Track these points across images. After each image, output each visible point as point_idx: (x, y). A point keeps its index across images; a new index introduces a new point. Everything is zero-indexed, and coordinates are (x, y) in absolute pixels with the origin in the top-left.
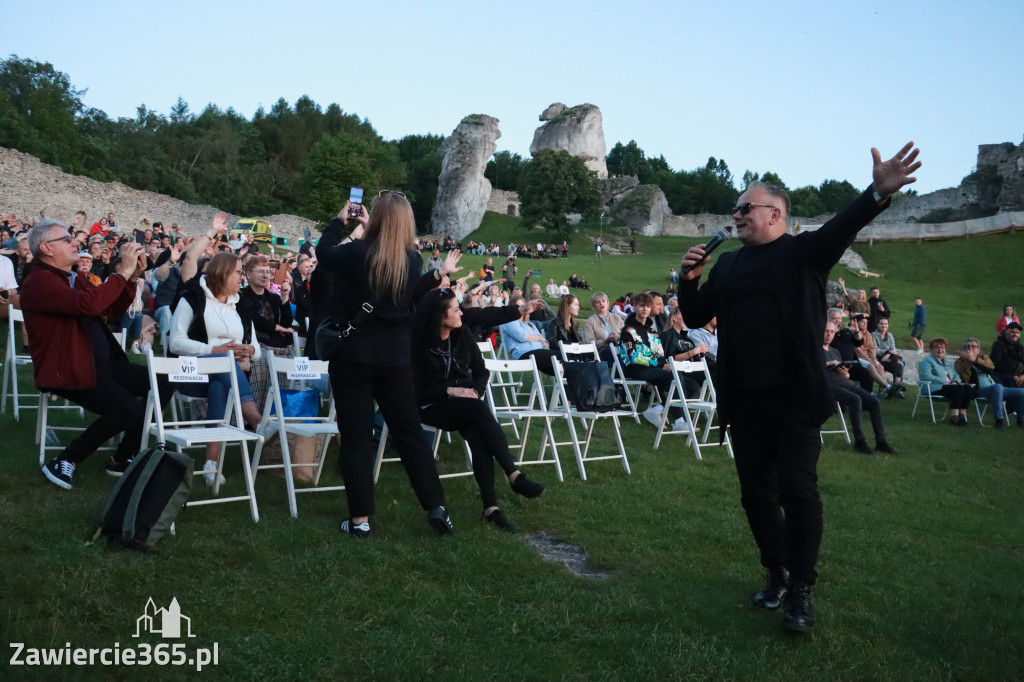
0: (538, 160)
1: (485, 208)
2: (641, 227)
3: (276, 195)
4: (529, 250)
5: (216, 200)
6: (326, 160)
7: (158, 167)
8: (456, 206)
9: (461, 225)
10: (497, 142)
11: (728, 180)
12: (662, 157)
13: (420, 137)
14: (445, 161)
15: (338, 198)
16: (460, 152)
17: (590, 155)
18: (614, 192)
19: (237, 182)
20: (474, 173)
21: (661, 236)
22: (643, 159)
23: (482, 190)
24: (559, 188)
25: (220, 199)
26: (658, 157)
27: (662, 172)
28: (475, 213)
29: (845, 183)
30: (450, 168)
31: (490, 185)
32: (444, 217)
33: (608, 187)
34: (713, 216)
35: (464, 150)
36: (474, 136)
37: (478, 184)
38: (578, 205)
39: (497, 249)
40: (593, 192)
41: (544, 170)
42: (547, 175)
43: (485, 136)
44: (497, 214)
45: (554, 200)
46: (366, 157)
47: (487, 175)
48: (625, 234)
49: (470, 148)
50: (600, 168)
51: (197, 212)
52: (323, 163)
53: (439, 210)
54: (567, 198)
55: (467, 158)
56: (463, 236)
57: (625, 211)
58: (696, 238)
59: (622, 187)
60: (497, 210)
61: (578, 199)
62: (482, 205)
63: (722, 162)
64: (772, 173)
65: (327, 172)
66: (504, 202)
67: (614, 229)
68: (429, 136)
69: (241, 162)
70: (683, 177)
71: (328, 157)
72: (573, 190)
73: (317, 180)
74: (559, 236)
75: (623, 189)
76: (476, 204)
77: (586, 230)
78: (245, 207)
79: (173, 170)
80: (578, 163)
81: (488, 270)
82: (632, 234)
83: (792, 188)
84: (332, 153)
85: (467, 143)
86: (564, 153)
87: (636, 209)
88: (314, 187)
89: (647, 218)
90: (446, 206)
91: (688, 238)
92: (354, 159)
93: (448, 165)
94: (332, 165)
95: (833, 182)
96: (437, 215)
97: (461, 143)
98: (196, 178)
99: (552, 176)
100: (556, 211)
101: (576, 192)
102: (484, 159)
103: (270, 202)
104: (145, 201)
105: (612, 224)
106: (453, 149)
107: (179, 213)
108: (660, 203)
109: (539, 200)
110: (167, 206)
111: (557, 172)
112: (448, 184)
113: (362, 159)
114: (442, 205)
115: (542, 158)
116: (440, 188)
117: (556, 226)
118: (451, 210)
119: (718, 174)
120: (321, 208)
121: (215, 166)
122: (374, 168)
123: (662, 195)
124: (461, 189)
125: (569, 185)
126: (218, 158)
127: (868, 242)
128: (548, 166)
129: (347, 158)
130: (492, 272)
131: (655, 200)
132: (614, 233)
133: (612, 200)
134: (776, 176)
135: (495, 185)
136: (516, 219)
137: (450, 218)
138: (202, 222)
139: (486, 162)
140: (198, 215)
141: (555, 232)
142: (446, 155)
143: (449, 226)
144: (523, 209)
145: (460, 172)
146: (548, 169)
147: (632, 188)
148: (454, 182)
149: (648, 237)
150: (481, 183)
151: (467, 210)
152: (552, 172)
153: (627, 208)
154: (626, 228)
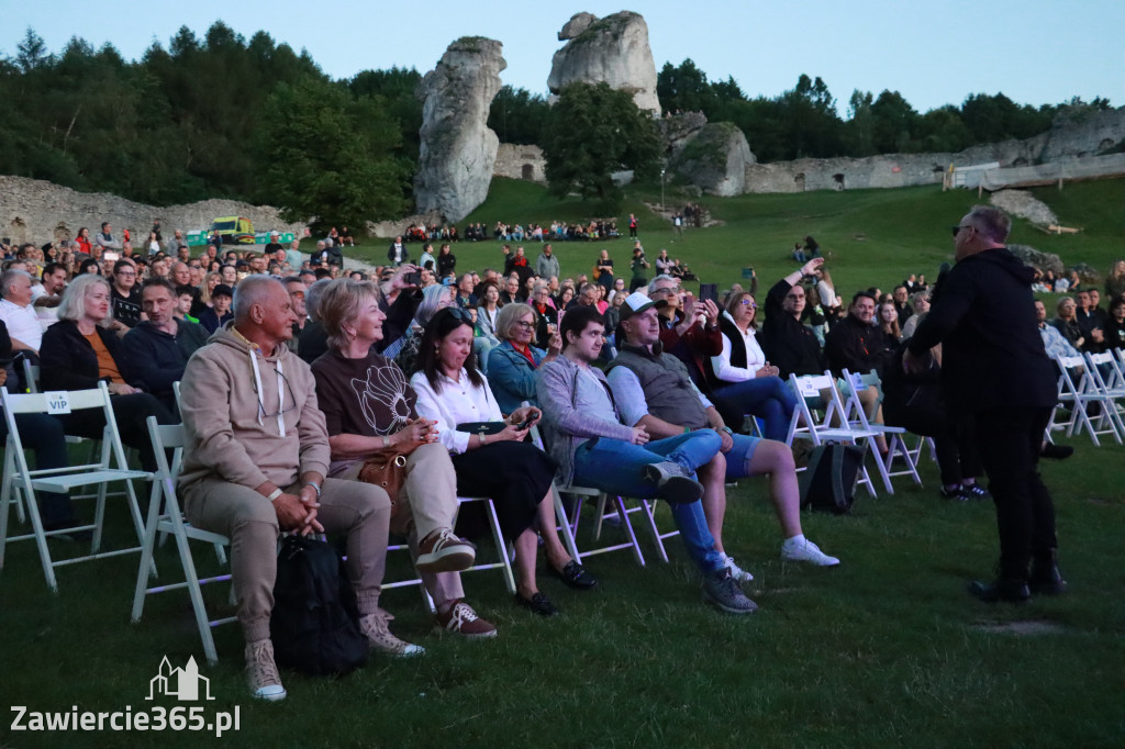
0: (569, 99)
1: (492, 172)
2: (716, 185)
3: (196, 173)
4: (585, 230)
6: (288, 120)
8: (452, 171)
9: (460, 197)
10: (502, 75)
11: (829, 106)
12: (732, 80)
13: (380, 73)
14: (429, 107)
15: (311, 175)
16: (450, 93)
17: (635, 85)
18: (673, 137)
19: (137, 156)
20: (472, 123)
21: (744, 195)
22: (706, 84)
23: (486, 146)
24: (602, 138)
25: (117, 182)
26: (726, 80)
27: (734, 101)
28: (479, 179)
29: (1000, 97)
30: (438, 117)
31: (496, 138)
32: (434, 188)
33: (664, 131)
34: (815, 162)
35: (455, 91)
36: (468, 68)
37: (479, 137)
38: (629, 159)
39: (539, 232)
40: (647, 140)
41: (578, 113)
42: (582, 121)
43: (484, 68)
44: (508, 179)
45: (595, 156)
46: (346, 113)
47: (490, 124)
48: (693, 196)
49: (465, 86)
50: (649, 101)
51: (92, 203)
52: (285, 125)
53: (426, 178)
54: (612, 152)
55: (462, 102)
56: (464, 214)
57: (690, 162)
58: (792, 194)
59: (683, 128)
60: (507, 174)
61: (629, 149)
62: (487, 168)
63: (819, 81)
64: (892, 91)
65: (292, 138)
66: (516, 162)
67: (678, 190)
68: (395, 71)
69: (141, 126)
70: (762, 106)
71: (292, 116)
72: (620, 137)
73: (279, 151)
74: (605, 203)
75: (685, 132)
76: (478, 166)
77: (637, 193)
78: (153, 191)
79: (41, 142)
80: (624, 97)
81: (601, 267)
82: (704, 194)
83: (922, 111)
84: (296, 109)
85: (459, 79)
86: (604, 86)
87: (706, 158)
88: (273, 159)
89: (721, 169)
90: (436, 172)
91: (782, 195)
92: (327, 117)
93: (432, 114)
94: (299, 127)
95: (982, 100)
96: (423, 185)
97: (451, 79)
98: (75, 151)
99: (590, 122)
100: (599, 170)
101: (625, 141)
102: (483, 107)
103: (188, 182)
104: (15, 191)
105: (675, 183)
106: (439, 90)
107: (66, 206)
108: (739, 148)
109: (575, 157)
110: (49, 197)
111: (596, 115)
112: (436, 141)
113: (338, 117)
114: (431, 171)
115: (574, 96)
116: (423, 146)
117: (600, 193)
118: (444, 178)
119: (814, 99)
120: (286, 189)
121: (103, 133)
122: (355, 129)
123: (741, 136)
124: (456, 147)
125: (614, 133)
126: (105, 120)
127: (1056, 183)
128: (583, 107)
129: (318, 115)
130: (608, 268)
131: (733, 145)
132: (679, 195)
133: (670, 149)
134: (897, 95)
135: (502, 141)
136: (538, 184)
137: (443, 189)
138: (100, 217)
139: (488, 105)
140: (95, 208)
141: (598, 199)
142: (430, 99)
143: (442, 201)
144: (549, 170)
145: (452, 122)
146: (583, 112)
147: (698, 128)
148: (444, 138)
149: (725, 197)
150: (483, 136)
151: (466, 177)
152: (589, 116)
153: (693, 158)
154: (694, 186)
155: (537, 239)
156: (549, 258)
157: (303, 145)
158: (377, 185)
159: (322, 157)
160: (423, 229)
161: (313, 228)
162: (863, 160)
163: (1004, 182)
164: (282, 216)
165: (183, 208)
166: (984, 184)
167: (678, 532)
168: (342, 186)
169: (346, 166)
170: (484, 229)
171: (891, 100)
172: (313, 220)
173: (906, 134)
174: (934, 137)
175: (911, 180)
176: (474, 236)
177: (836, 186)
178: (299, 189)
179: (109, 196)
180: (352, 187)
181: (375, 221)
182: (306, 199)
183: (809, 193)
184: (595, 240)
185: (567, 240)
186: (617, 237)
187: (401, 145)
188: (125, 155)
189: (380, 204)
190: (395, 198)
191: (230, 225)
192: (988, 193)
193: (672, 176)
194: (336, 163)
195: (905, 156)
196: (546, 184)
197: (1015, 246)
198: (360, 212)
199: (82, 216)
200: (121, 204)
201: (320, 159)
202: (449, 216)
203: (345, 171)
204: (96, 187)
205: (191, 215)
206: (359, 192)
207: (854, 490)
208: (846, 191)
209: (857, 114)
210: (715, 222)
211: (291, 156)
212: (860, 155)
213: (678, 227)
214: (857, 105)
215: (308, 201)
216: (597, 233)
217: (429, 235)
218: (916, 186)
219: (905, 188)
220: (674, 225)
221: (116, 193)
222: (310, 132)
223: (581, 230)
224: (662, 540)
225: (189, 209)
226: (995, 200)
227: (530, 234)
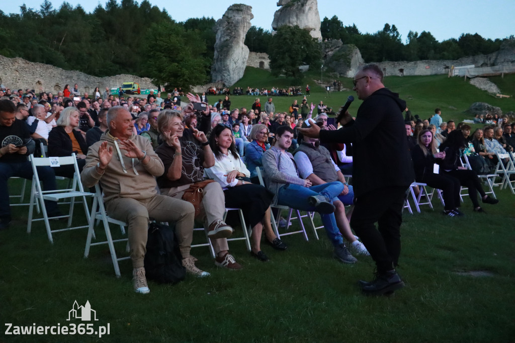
0: (281, 32)
1: (246, 64)
2: (345, 72)
3: (117, 63)
4: (286, 91)
5: (79, 67)
6: (156, 40)
7: (41, 47)
8: (228, 64)
9: (232, 76)
10: (251, 21)
11: (398, 38)
12: (354, 25)
13: (198, 19)
14: (219, 35)
15: (166, 64)
16: (228, 29)
17: (311, 27)
18: (327, 50)
19: (90, 54)
20: (238, 43)
22: (342, 27)
23: (243, 53)
24: (295, 50)
26: (352, 25)
27: (355, 35)
28: (240, 68)
29: (476, 35)
30: (222, 40)
31: (248, 50)
32: (220, 71)
33: (323, 46)
34: (391, 63)
35: (230, 28)
36: (236, 18)
37: (240, 49)
38: (307, 60)
39: (266, 92)
40: (316, 52)
41: (285, 39)
42: (287, 42)
43: (244, 18)
44: (253, 67)
45: (292, 58)
46: (182, 37)
47: (246, 43)
48: (336, 77)
49: (235, 26)
50: (317, 34)
51: (70, 75)
53: (217, 67)
54: (300, 57)
55: (233, 33)
56: (233, 83)
57: (334, 62)
59: (332, 47)
60: (253, 66)
61: (307, 56)
62: (244, 63)
63: (393, 26)
64: (427, 31)
65: (158, 48)
66: (257, 60)
67: (329, 74)
68: (204, 19)
69: (92, 41)
70: (368, 37)
71: (158, 38)
72: (303, 50)
73: (152, 53)
74: (296, 79)
75: (333, 48)
76: (240, 62)
77: (310, 76)
78: (97, 70)
79: (49, 48)
80: (306, 32)
81: (294, 108)
82: (340, 76)
83: (440, 41)
84: (160, 35)
85: (232, 23)
86: (297, 27)
87: (342, 60)
88: (149, 57)
89: (348, 66)
90: (221, 64)
92: (174, 39)
93: (220, 38)
94: (161, 43)
95: (468, 36)
96: (215, 70)
97: (229, 23)
98: (64, 52)
99: (290, 43)
100: (293, 65)
101: (305, 52)
102: (243, 36)
103: (112, 66)
104: (38, 69)
105: (327, 71)
106: (223, 27)
107: (59, 76)
108: (357, 57)
109: (283, 59)
110: (52, 72)
111: (293, 40)
112: (222, 50)
113: (178, 39)
114: (219, 63)
115: (283, 31)
116: (216, 53)
117: (294, 75)
118: (224, 67)
119: (391, 35)
120: (155, 70)
121: (76, 44)
123: (358, 51)
124: (230, 53)
125: (301, 48)
126: (77, 39)
127: (501, 75)
128: (287, 36)
129: (170, 38)
130: (297, 108)
131: (354, 55)
132: (329, 77)
133: (326, 56)
134: (429, 33)
135: (251, 51)
136: (266, 70)
137: (224, 72)
138: (73, 81)
139: (245, 35)
140: (71, 77)
141: (293, 78)
142: (219, 32)
143: (223, 77)
144: (271, 64)
145: (229, 42)
146: (287, 38)
147: (338, 47)
148: (225, 49)
149: (350, 78)
150: (242, 48)
151: (235, 66)
152: (290, 40)
153: (336, 60)
154: (336, 73)
155: (265, 95)
156: (270, 103)
157: (163, 51)
158: (195, 69)
159: (171, 56)
160: (215, 89)
161: (166, 88)
162: (413, 63)
163: (476, 74)
164: (152, 82)
165: (110, 78)
166: (467, 74)
167: (323, 227)
168: (180, 70)
169: (181, 61)
170: (242, 90)
171: (426, 36)
172: (166, 84)
173: (433, 51)
174: (445, 53)
175: (434, 72)
176: (237, 93)
177: (400, 74)
178: (160, 71)
179: (78, 72)
180: (184, 70)
181: (194, 85)
182: (163, 75)
183: (387, 77)
184: (291, 96)
185: (278, 95)
186: (301, 95)
187: (206, 52)
188: (85, 55)
189: (196, 78)
190: (202, 75)
191: (130, 86)
192: (469, 79)
193: (326, 68)
194: (177, 59)
195: (432, 61)
196: (270, 70)
197: (480, 103)
198: (186, 81)
199: (66, 81)
200: (83, 76)
201: (170, 57)
202: (226, 84)
203: (181, 62)
204: (73, 68)
205: (113, 81)
206: (187, 72)
207: (403, 211)
208: (404, 77)
209: (410, 42)
210: (345, 89)
211: (158, 56)
212: (411, 61)
213: (328, 91)
214: (411, 38)
215: (164, 76)
216: (292, 93)
217: (217, 92)
218: (436, 75)
219: (431, 76)
220: (326, 90)
221: (81, 71)
222: (166, 45)
223: (285, 91)
224: (316, 230)
225: (112, 79)
226: (472, 82)
227: (262, 93)
